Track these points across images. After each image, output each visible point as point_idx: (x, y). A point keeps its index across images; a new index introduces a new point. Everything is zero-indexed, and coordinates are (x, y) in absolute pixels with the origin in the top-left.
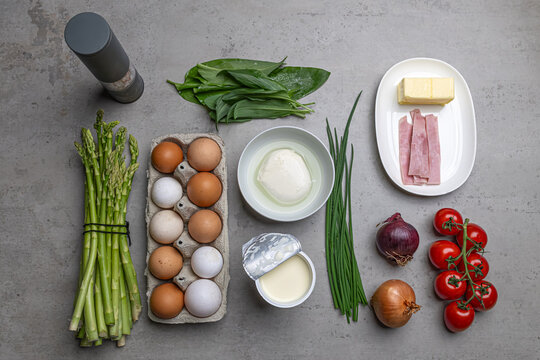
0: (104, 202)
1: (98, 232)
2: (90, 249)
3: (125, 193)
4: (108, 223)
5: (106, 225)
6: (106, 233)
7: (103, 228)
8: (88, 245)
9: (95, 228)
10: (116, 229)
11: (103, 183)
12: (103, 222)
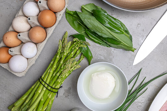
0: (56, 77)
1: (47, 88)
2: (40, 93)
3: (67, 76)
4: (53, 87)
5: (51, 87)
6: (50, 90)
7: (49, 88)
8: (39, 92)
9: (46, 86)
10: (54, 90)
11: (61, 68)
12: (51, 85)
